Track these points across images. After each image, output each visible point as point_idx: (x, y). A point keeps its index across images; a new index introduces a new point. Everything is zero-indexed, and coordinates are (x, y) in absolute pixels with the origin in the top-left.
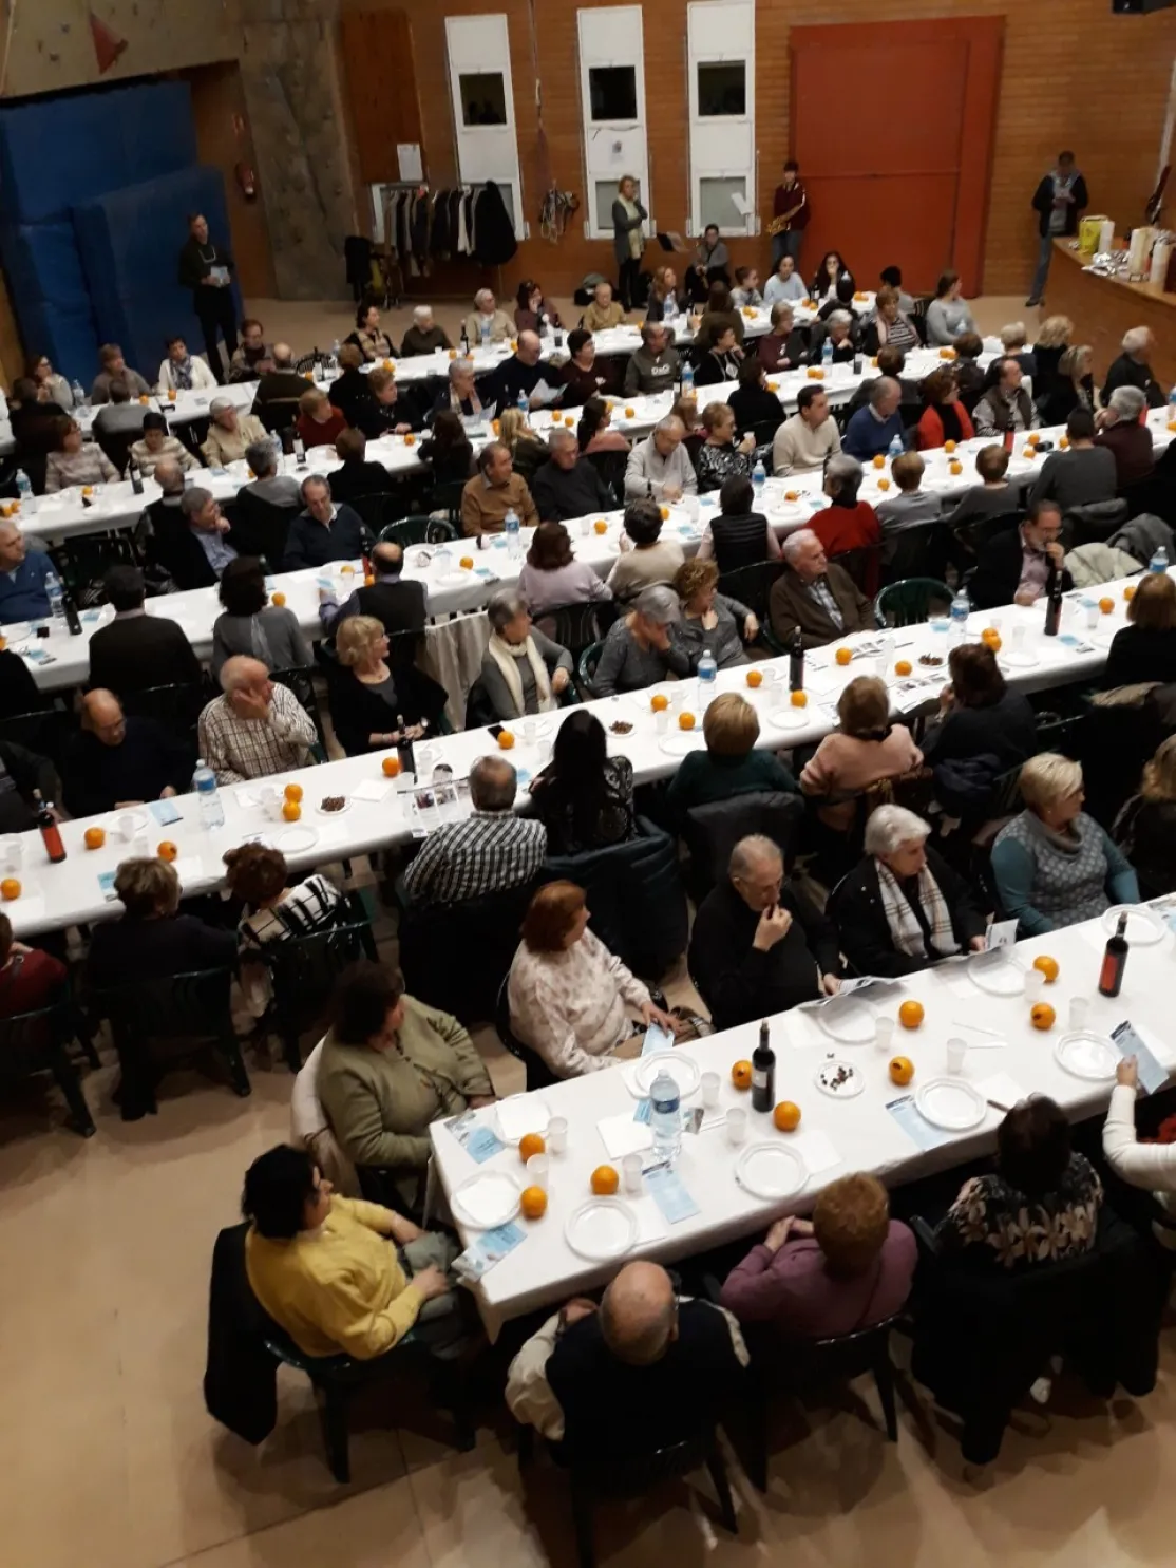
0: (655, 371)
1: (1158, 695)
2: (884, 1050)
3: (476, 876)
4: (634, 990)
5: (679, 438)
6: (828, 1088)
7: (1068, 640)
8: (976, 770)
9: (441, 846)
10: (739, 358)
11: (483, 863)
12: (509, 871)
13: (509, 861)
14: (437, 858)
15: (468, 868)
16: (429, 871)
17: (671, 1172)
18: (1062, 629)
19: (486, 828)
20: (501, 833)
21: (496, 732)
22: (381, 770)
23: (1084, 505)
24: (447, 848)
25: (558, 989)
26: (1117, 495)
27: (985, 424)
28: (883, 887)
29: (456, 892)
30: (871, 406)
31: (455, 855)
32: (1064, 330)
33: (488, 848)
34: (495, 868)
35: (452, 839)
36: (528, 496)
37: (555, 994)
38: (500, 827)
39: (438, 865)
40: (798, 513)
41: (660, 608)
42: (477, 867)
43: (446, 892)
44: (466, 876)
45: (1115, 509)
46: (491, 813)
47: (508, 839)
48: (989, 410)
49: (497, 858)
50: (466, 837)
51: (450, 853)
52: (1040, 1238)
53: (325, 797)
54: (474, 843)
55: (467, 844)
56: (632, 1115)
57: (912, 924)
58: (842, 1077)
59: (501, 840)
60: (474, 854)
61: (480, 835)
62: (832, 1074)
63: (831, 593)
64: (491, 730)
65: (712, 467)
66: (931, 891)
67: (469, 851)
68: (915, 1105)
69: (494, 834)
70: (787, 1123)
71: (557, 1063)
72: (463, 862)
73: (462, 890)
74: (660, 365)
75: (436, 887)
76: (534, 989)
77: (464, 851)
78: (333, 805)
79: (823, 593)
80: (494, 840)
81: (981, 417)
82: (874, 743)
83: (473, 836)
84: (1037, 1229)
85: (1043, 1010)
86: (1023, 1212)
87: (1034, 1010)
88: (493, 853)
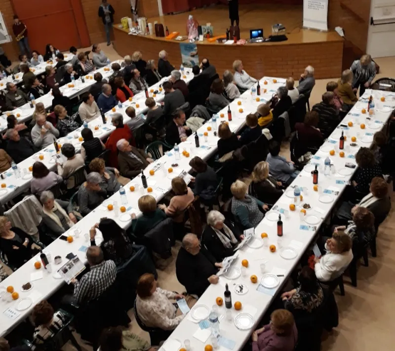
0: (17, 99)
1: (235, 154)
2: (245, 276)
3: (103, 286)
4: (169, 294)
5: (45, 120)
6: (240, 293)
7: (203, 147)
8: (211, 192)
9: (88, 282)
10: (42, 87)
11: (103, 281)
12: (111, 279)
13: (110, 276)
14: (88, 286)
15: (100, 285)
16: (87, 291)
17: (221, 337)
18: (201, 144)
19: (100, 269)
20: (105, 269)
21: (64, 238)
22: (34, 267)
23: (180, 106)
24: (91, 282)
25: (158, 306)
26: (186, 101)
27: (135, 89)
28: (217, 233)
29: (98, 294)
30: (103, 94)
31: (94, 283)
32: (138, 56)
33: (103, 276)
34: (107, 281)
35: (91, 278)
36: (7, 155)
37: (158, 308)
38: (104, 267)
39: (89, 288)
40: (102, 133)
41: (95, 179)
42: (102, 283)
43: (93, 296)
44: (100, 288)
45: (187, 106)
46: (100, 264)
47: (107, 270)
48: (134, 85)
49: (107, 277)
50: (96, 276)
51: (93, 283)
52: (316, 302)
53: (22, 285)
54: (99, 276)
55: (97, 277)
56: (200, 328)
57: (228, 240)
58: (241, 288)
59: (106, 271)
60: (100, 280)
61: (99, 273)
62: (239, 289)
63: (135, 154)
64: (61, 238)
65: (68, 125)
66: (226, 229)
67: (99, 279)
68: (263, 286)
69: (103, 270)
70: (238, 308)
71: (167, 326)
72: (98, 284)
73: (99, 292)
74: (18, 96)
75: (89, 296)
76: (152, 309)
77: (97, 281)
78: (27, 287)
79: (133, 155)
80: (104, 272)
81: (132, 88)
82: (185, 195)
83: (98, 274)
84: (316, 300)
85: (273, 247)
86: (312, 297)
87: (270, 248)
88: (105, 277)
